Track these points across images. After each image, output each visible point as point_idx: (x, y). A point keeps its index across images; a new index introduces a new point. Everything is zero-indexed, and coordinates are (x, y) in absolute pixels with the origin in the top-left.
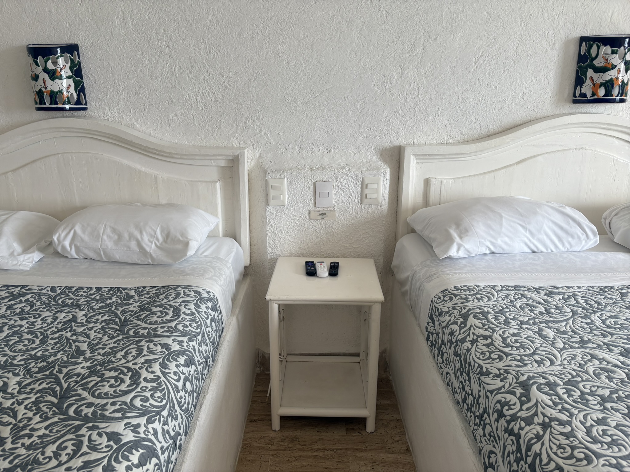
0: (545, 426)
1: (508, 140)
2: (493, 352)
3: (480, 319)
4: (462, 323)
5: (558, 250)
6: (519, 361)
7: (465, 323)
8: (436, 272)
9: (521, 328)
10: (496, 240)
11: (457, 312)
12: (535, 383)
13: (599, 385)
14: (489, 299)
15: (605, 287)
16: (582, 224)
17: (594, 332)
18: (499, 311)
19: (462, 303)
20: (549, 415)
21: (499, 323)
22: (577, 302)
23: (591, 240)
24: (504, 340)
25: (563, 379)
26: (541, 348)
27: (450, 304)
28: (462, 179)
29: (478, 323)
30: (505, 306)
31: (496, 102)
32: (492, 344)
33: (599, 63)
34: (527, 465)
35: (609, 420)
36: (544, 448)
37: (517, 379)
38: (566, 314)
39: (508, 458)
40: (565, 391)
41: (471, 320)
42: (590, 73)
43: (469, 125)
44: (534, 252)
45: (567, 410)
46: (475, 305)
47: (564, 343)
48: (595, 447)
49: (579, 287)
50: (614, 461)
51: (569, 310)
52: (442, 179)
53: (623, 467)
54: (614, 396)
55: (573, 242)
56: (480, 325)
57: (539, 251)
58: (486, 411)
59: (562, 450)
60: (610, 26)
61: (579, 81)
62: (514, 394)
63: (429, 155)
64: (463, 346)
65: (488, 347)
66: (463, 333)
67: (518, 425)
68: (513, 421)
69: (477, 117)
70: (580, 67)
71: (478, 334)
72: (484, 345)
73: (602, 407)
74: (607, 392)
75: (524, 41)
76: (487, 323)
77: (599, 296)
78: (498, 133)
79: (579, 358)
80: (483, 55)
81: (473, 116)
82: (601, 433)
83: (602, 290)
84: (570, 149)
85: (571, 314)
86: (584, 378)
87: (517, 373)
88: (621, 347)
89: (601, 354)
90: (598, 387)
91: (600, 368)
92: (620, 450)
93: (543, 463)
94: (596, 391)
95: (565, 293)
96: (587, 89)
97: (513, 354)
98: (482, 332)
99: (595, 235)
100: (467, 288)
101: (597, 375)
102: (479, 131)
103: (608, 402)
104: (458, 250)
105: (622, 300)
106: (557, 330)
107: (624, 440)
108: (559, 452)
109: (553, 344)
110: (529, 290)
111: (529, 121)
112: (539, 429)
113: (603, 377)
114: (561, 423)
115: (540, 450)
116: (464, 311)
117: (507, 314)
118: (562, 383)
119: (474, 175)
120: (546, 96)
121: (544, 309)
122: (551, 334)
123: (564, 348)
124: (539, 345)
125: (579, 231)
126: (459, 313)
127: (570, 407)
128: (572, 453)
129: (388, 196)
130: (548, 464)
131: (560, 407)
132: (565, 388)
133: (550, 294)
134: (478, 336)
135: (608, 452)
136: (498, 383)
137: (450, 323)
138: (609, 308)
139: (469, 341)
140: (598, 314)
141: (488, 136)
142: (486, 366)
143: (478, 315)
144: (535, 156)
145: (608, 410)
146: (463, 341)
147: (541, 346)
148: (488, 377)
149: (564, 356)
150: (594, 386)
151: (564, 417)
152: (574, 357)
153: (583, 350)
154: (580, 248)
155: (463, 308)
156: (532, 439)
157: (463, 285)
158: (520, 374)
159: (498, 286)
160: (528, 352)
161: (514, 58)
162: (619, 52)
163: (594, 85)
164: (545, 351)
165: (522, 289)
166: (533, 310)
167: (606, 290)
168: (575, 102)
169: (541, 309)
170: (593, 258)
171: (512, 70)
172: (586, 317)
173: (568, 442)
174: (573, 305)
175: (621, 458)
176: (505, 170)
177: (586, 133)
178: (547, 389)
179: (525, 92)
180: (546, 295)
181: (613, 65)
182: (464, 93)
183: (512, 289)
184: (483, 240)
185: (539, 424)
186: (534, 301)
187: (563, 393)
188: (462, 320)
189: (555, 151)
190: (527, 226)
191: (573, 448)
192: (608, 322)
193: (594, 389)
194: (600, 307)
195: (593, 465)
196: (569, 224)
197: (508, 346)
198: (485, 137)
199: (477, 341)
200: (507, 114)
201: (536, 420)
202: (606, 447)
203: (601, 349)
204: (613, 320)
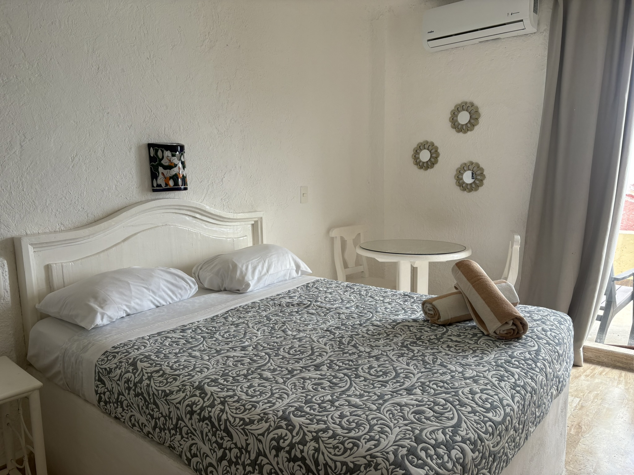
0: (223, 403)
1: (113, 223)
2: (168, 378)
3: (146, 361)
4: (133, 370)
5: (174, 302)
6: (188, 376)
7: (136, 368)
8: (88, 342)
9: (178, 357)
10: (130, 303)
11: (125, 364)
12: (204, 384)
13: (239, 370)
14: (145, 347)
15: (213, 317)
16: (185, 278)
17: (221, 344)
18: (157, 351)
19: (125, 356)
20: (222, 396)
21: (161, 359)
22: (202, 331)
23: (193, 289)
24: (171, 368)
25: (219, 375)
26: (197, 364)
27: (116, 360)
28: (80, 261)
29: (146, 364)
30: (159, 348)
31: (95, 193)
32: (164, 373)
33: (165, 162)
34: (222, 431)
35: (254, 384)
36: (228, 414)
37: (193, 386)
38: (200, 340)
39: (207, 437)
40: (224, 380)
41: (140, 365)
42: (161, 169)
43: (77, 213)
44: (157, 307)
45: (231, 389)
46: (137, 354)
47: (208, 356)
48: (254, 399)
49: (198, 322)
50: (266, 401)
51: (200, 337)
52: (62, 263)
53: (271, 401)
54: (250, 372)
55: (182, 293)
56: (149, 365)
57: (162, 305)
58: (179, 419)
59: (239, 410)
60: (165, 137)
61: (154, 175)
62: (195, 395)
63: (46, 243)
64: (142, 385)
65: (163, 377)
66: (138, 376)
67: (207, 412)
68: (203, 411)
69: (83, 206)
70: (152, 165)
71: (150, 372)
72: (159, 376)
73: (247, 380)
74: (245, 372)
75: (108, 145)
76: (153, 362)
77: (213, 323)
78: (102, 219)
79: (221, 361)
80: (77, 155)
81: (79, 206)
82: (253, 392)
83: (213, 319)
84: (158, 226)
85: (202, 339)
86: (230, 370)
87: (191, 383)
88: (240, 346)
89: (232, 354)
90: (240, 371)
91: (235, 361)
92: (266, 395)
93: (232, 422)
94: (239, 373)
95: (192, 327)
96: (161, 181)
97: (182, 374)
98: (152, 369)
99: (195, 285)
100: (123, 345)
101: (236, 365)
102: (87, 218)
103: (248, 376)
104: (102, 319)
105: (227, 321)
106: (199, 350)
107: (265, 390)
108: (237, 412)
109: (202, 359)
110: (168, 332)
111: (124, 207)
112: (220, 406)
113: (239, 365)
114: (231, 397)
115: (227, 417)
116: (130, 361)
117: (163, 352)
118: (220, 377)
119: (90, 256)
120: (133, 187)
121: (185, 341)
122: (198, 354)
123: (210, 359)
124: (195, 362)
125: (183, 284)
126: (127, 364)
127: (231, 387)
128: (245, 408)
129: (9, 288)
130: (235, 421)
131: (226, 389)
132: (223, 379)
133: (183, 331)
134: (151, 373)
135: (262, 398)
136: (182, 395)
137: (122, 374)
138: (222, 328)
139: (146, 379)
140: (218, 333)
141: (95, 221)
142: (167, 389)
143: (143, 359)
144: (135, 234)
145: (250, 380)
146: (141, 381)
147: (196, 363)
148: (173, 394)
149: (212, 363)
150: (237, 372)
151: (231, 393)
152: (218, 361)
153: (220, 356)
154: (187, 296)
155: (128, 359)
156: (219, 413)
157: (119, 344)
158: (193, 383)
159: (146, 337)
160: (190, 369)
161: (103, 158)
162: (176, 155)
163: (166, 178)
164: (200, 364)
165: (163, 333)
166: (179, 344)
167: (214, 318)
168: (154, 191)
169: (183, 342)
170: (198, 301)
171: (104, 168)
172: (212, 337)
173: (240, 404)
174: (200, 333)
175: (268, 398)
176: (115, 247)
177: (167, 214)
178: (214, 384)
179: (117, 184)
180: (181, 332)
181: (174, 164)
182: (67, 186)
183: (156, 335)
184: (120, 306)
185: (219, 404)
186: (175, 338)
187: (223, 382)
188: (133, 368)
189: (149, 229)
190: (150, 287)
191: (244, 406)
192: (225, 336)
193: (238, 373)
194: (216, 329)
195: (258, 408)
196: (176, 280)
197: (176, 370)
198: (92, 223)
199: (153, 376)
200: (107, 202)
201: (216, 403)
202: (259, 397)
203: (230, 352)
204: (227, 334)
